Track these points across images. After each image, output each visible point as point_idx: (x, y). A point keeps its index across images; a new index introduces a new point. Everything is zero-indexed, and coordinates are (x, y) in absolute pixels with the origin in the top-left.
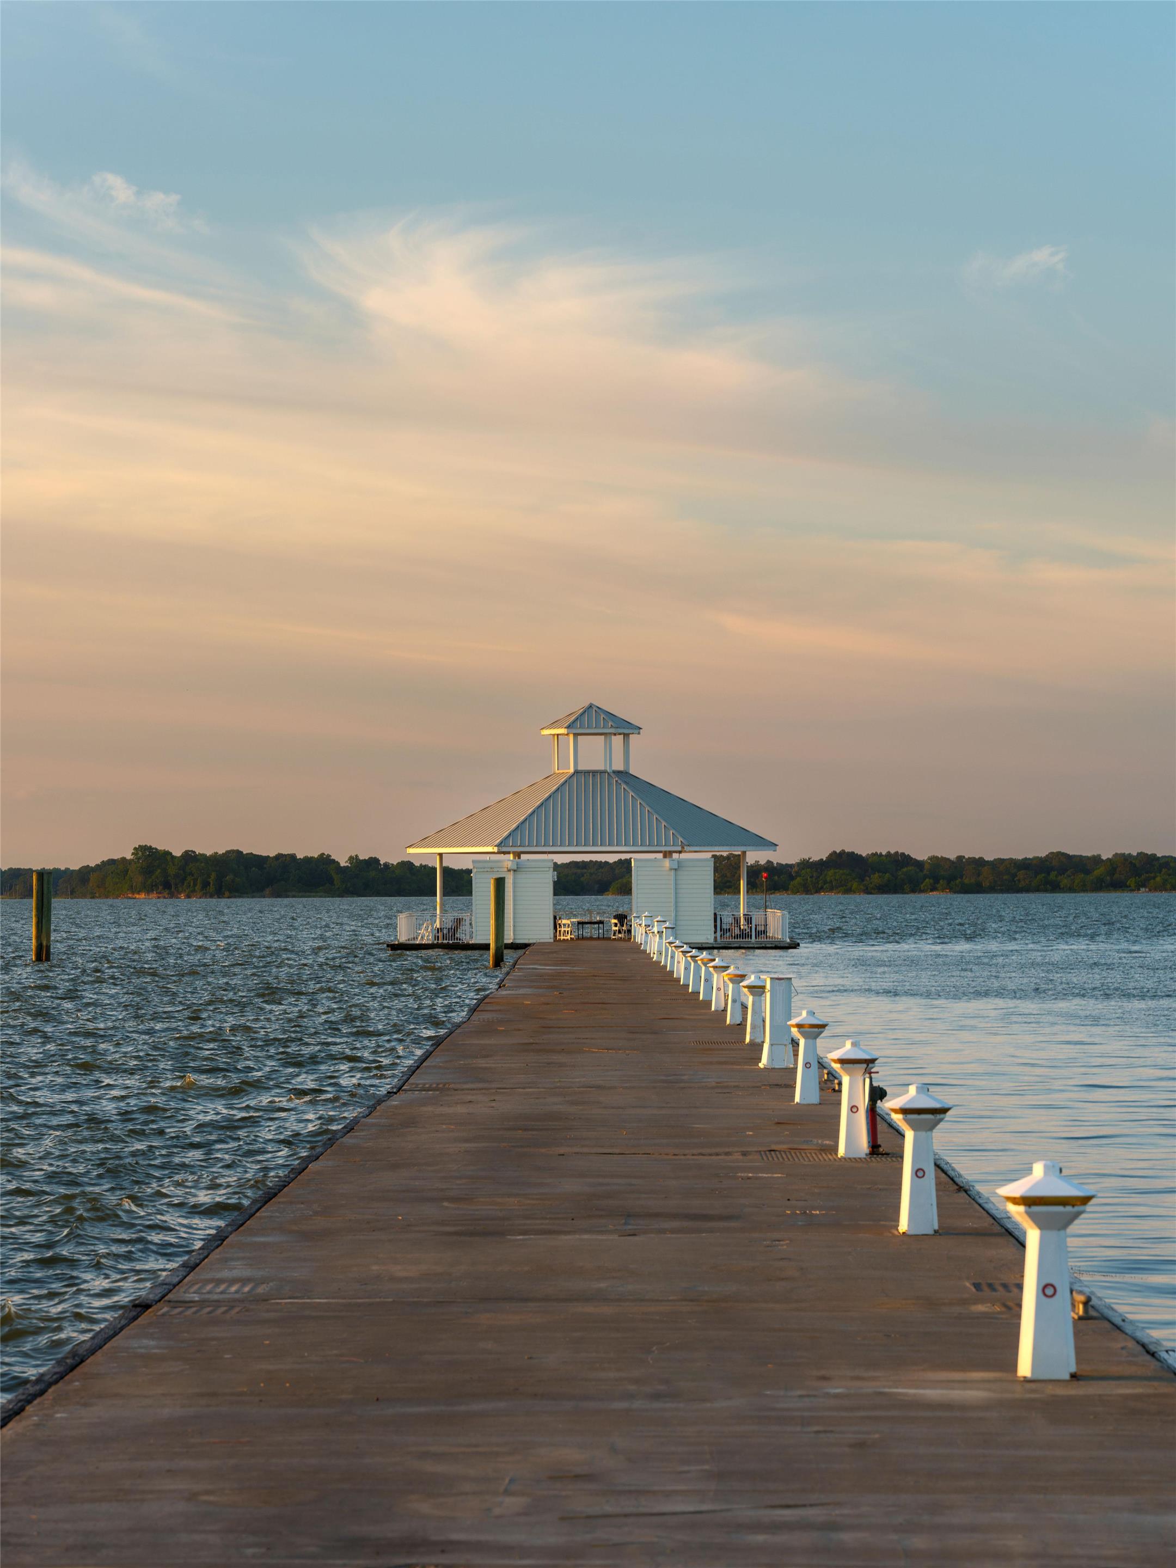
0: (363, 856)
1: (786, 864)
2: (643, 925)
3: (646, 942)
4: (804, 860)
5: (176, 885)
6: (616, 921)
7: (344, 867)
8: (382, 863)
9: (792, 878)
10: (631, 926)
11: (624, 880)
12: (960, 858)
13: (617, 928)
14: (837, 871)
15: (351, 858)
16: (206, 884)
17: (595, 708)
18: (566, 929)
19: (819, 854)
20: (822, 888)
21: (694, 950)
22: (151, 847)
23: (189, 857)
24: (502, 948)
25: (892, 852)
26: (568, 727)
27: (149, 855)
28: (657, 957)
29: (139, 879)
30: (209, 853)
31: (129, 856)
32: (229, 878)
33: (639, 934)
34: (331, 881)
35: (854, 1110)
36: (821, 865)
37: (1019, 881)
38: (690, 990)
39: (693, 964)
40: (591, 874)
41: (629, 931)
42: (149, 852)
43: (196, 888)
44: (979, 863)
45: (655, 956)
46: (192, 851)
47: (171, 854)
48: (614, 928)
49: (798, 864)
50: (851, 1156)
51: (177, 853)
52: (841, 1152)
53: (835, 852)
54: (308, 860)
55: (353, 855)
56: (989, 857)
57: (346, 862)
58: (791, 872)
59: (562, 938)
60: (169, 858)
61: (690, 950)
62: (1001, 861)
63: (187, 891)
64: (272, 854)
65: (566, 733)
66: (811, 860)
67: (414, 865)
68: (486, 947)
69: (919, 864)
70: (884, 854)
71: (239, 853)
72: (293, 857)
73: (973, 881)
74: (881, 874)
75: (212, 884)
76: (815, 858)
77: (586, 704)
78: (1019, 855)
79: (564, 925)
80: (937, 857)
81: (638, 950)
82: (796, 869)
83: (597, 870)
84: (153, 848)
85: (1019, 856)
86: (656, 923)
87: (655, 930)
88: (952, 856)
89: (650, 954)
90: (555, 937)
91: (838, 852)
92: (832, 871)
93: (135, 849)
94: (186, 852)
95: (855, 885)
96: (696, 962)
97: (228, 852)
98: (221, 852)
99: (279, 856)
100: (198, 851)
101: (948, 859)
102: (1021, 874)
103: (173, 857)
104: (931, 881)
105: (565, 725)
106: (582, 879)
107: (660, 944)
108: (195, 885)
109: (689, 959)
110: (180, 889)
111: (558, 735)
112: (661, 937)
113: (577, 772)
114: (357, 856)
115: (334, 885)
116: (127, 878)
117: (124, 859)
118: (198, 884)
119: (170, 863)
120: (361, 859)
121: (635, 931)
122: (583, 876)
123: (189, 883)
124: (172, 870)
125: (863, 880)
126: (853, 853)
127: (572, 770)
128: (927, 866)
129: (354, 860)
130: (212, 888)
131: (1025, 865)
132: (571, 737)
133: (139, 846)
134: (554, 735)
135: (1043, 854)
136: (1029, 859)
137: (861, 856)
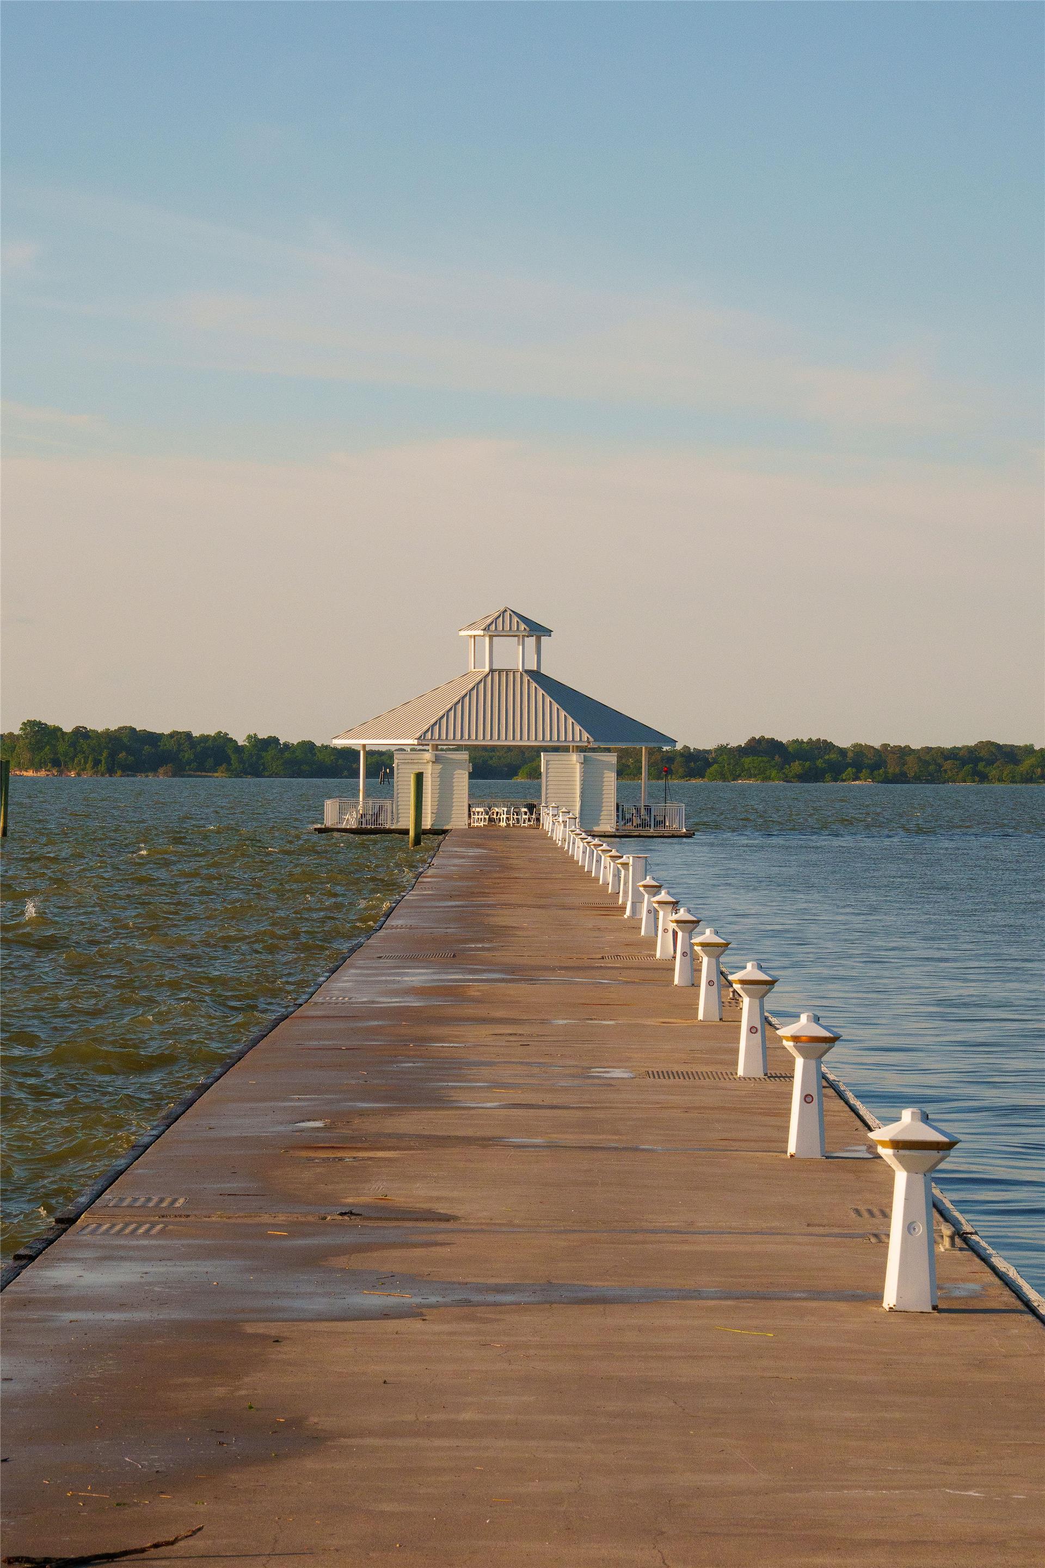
0: (262, 735)
1: (704, 750)
2: (551, 814)
3: (553, 830)
4: (722, 746)
5: (65, 762)
6: (526, 810)
7: (242, 746)
8: (281, 742)
9: (709, 765)
10: (540, 814)
11: (534, 764)
12: (885, 746)
13: (527, 817)
14: (756, 758)
15: (249, 737)
16: (97, 763)
17: (509, 612)
18: (480, 817)
19: (738, 740)
20: (739, 776)
21: (589, 837)
22: (40, 722)
23: (81, 734)
24: (421, 833)
25: (814, 739)
26: (484, 630)
27: (38, 731)
28: (562, 843)
29: (27, 755)
30: (100, 730)
31: (17, 732)
32: (122, 755)
33: (547, 822)
34: (227, 760)
35: (666, 931)
36: (741, 751)
37: (945, 771)
38: (586, 870)
39: (588, 848)
40: (500, 758)
41: (538, 820)
42: (39, 728)
43: (87, 766)
44: (904, 752)
45: (560, 842)
46: (83, 727)
47: (60, 729)
48: (524, 816)
49: (716, 750)
50: (664, 958)
51: (68, 728)
52: (658, 955)
53: (754, 739)
54: (204, 738)
55: (252, 734)
56: (915, 746)
57: (244, 741)
58: (708, 759)
59: (476, 824)
60: (59, 734)
61: (586, 837)
62: (928, 750)
63: (78, 769)
64: (167, 731)
65: (482, 634)
66: (729, 747)
67: (315, 745)
68: (406, 832)
69: (842, 752)
70: (805, 741)
71: (133, 730)
72: (188, 735)
73: (897, 770)
74: (801, 762)
75: (103, 761)
76: (734, 744)
77: (502, 609)
78: (947, 743)
79: (478, 813)
80: (861, 745)
81: (545, 837)
82: (713, 755)
83: (506, 753)
84: (43, 724)
85: (948, 745)
86: (561, 814)
87: (561, 819)
88: (877, 744)
89: (556, 840)
90: (470, 824)
91: (757, 738)
92: (750, 758)
93: (24, 724)
94: (77, 728)
95: (774, 773)
96: (590, 846)
97: (120, 729)
98: (113, 728)
99: (174, 735)
100: (90, 727)
101: (872, 747)
102: (948, 765)
103: (64, 734)
104: (854, 770)
105: (483, 627)
106: (490, 762)
107: (564, 832)
108: (86, 763)
109: (585, 844)
110: (70, 766)
111: (474, 636)
112: (565, 826)
113: (492, 671)
114: (255, 735)
115: (231, 764)
116: (14, 755)
117: (11, 734)
118: (89, 762)
119: (61, 740)
120: (260, 738)
121: (543, 819)
122: (491, 758)
123: (80, 761)
124: (62, 747)
125: (782, 769)
126: (773, 739)
127: (487, 669)
128: (850, 754)
129: (253, 739)
130: (102, 767)
131: (952, 754)
132: (487, 639)
133: (28, 721)
134: (471, 636)
135: (972, 743)
136: (958, 748)
137: (781, 742)
